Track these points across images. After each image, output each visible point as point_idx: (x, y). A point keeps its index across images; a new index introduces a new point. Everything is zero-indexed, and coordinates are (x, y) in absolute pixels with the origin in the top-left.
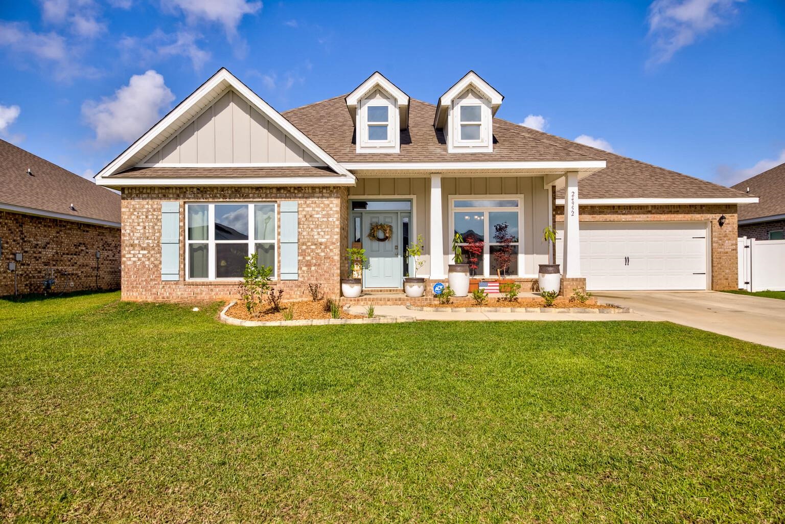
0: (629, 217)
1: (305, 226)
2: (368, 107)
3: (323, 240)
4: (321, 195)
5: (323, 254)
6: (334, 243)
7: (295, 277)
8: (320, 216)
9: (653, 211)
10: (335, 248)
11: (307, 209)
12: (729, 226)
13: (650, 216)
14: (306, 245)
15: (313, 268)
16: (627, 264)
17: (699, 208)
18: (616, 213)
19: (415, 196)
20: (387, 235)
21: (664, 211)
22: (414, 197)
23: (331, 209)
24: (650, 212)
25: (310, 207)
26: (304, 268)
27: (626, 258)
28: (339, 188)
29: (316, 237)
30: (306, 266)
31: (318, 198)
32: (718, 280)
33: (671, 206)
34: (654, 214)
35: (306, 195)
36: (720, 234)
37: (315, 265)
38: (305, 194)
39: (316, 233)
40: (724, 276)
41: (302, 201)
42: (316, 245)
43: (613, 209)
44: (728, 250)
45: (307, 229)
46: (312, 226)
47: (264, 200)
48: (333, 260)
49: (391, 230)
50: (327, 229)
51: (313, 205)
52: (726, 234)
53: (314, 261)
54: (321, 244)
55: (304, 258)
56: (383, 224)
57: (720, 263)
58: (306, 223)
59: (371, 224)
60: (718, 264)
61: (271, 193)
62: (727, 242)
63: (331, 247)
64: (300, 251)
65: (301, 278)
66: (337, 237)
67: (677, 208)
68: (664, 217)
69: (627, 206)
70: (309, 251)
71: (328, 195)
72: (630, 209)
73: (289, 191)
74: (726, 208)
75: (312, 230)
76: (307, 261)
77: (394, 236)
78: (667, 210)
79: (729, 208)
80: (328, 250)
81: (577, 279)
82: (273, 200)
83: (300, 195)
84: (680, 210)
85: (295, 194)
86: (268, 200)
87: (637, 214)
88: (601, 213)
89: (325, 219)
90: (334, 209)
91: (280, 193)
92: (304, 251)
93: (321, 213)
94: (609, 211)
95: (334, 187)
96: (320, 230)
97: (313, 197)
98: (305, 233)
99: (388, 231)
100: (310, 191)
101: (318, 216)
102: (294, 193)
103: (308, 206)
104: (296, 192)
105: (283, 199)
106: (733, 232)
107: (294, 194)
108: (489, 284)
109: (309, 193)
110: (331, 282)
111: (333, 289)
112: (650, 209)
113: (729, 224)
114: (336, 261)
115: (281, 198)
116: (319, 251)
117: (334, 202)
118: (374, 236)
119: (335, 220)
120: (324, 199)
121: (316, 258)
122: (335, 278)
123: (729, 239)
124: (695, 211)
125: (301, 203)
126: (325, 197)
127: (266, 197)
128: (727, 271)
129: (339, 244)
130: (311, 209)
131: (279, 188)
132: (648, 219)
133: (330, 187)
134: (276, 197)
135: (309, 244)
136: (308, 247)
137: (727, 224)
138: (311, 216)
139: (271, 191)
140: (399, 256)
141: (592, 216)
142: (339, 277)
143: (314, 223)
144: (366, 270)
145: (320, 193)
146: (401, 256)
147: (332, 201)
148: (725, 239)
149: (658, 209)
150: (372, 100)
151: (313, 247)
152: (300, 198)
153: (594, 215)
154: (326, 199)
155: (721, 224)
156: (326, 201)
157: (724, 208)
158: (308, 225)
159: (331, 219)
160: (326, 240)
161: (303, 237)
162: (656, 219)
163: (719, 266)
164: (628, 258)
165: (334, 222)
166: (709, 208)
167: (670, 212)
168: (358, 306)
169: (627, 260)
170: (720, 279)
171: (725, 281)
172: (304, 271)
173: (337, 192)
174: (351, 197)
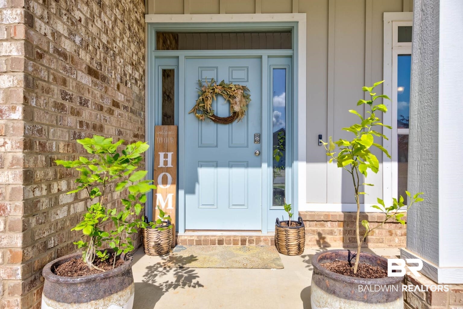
19: (305, 15)
20: (237, 108)
22: (301, 18)
49: (246, 97)
56: (226, 82)
59: (200, 84)
77: (253, 111)
99: (237, 100)
118: (206, 112)
129: (18, 114)
140: (265, 165)
142: (19, 268)
144: (188, 197)
146: (269, 166)
174: (152, 18)
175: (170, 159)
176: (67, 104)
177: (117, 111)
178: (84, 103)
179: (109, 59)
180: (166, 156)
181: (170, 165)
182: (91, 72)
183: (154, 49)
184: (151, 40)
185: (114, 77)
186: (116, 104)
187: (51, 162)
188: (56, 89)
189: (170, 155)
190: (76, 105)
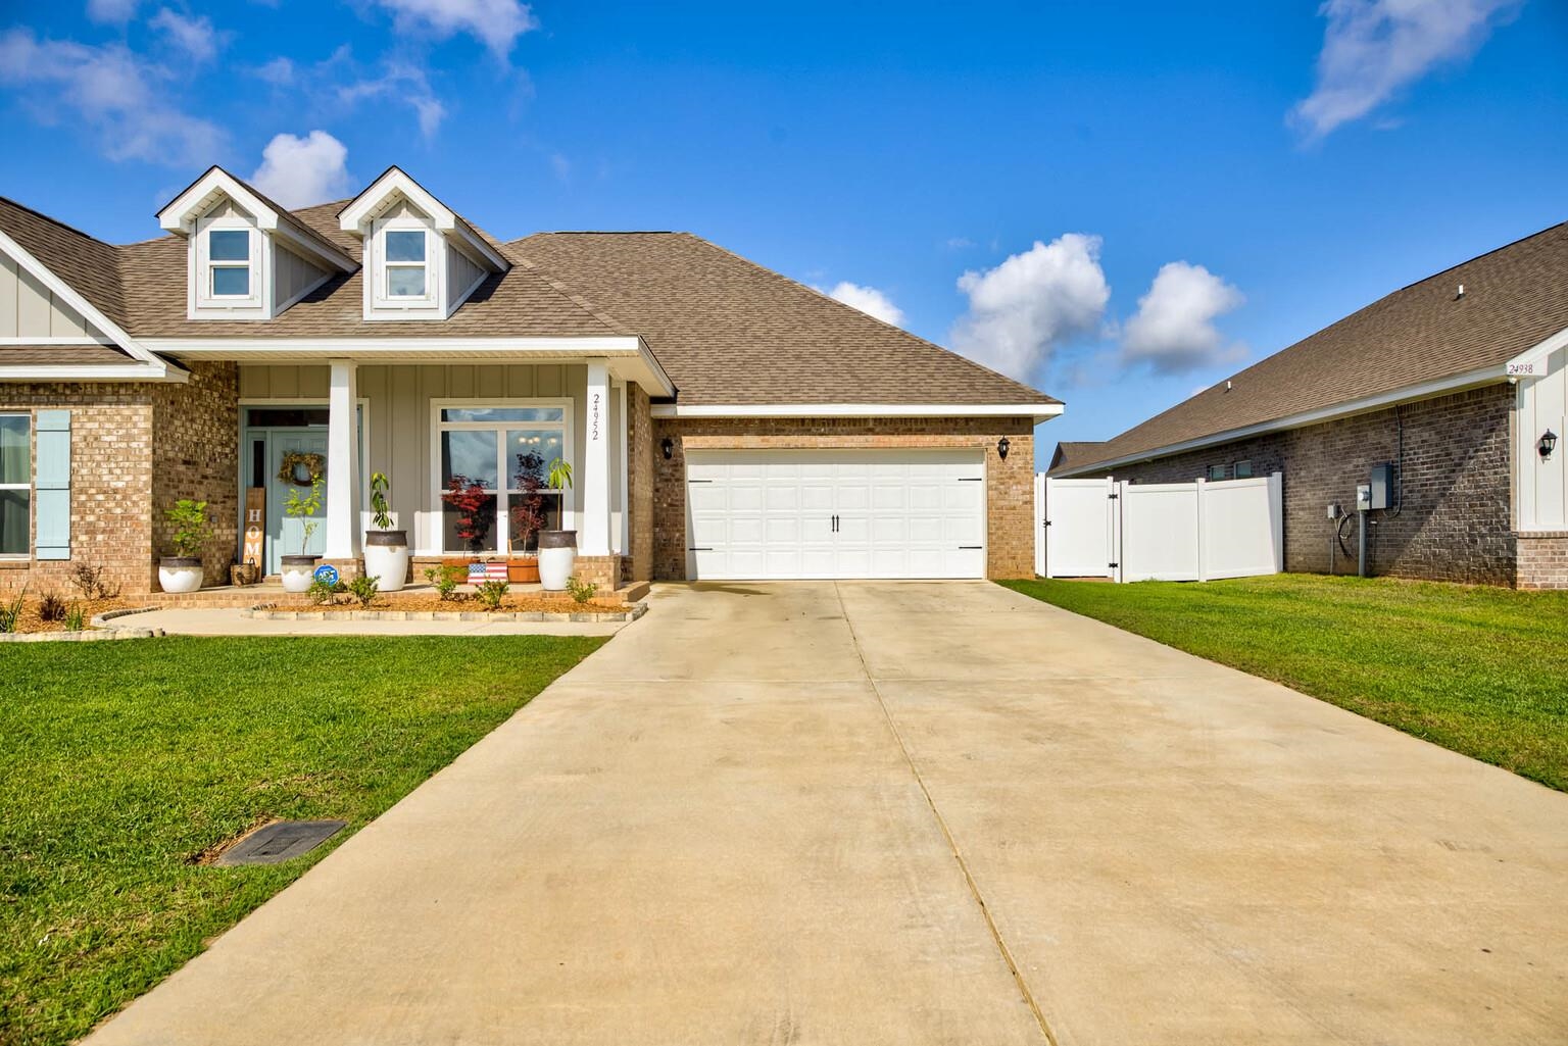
0: (831, 441)
1: (85, 458)
2: (211, 232)
3: (120, 484)
4: (115, 398)
5: (118, 511)
6: (140, 491)
7: (65, 553)
8: (115, 439)
9: (877, 430)
10: (141, 500)
11: (89, 425)
12: (1019, 457)
13: (870, 438)
14: (86, 493)
15: (100, 537)
16: (836, 528)
17: (962, 423)
18: (808, 432)
20: (312, 474)
21: (897, 430)
22: (365, 402)
23: (135, 425)
24: (871, 431)
25: (95, 421)
26: (83, 538)
27: (833, 518)
28: (150, 386)
29: (105, 478)
30: (87, 533)
31: (110, 404)
32: (996, 560)
33: (911, 419)
34: (878, 434)
35: (86, 399)
36: (1001, 473)
37: (104, 532)
38: (85, 397)
39: (106, 472)
40: (1008, 553)
41: (78, 411)
42: (105, 493)
43: (803, 425)
44: (1015, 503)
45: (89, 464)
46: (99, 458)
47: (6, 407)
48: (138, 523)
49: (320, 465)
50: (127, 464)
51: (101, 418)
52: (1012, 473)
53: (102, 524)
54: (116, 491)
55: (82, 518)
56: (306, 452)
57: (1002, 528)
58: (86, 451)
59: (286, 453)
60: (997, 529)
61: (20, 395)
62: (1014, 487)
63: (135, 498)
64: (75, 505)
65: (76, 555)
66: (146, 478)
67: (921, 423)
68: (896, 440)
69: (828, 420)
70: (93, 504)
71: (129, 398)
72: (834, 424)
73: (55, 390)
74: (1014, 423)
75: (99, 465)
76: (90, 523)
78: (902, 427)
79: (1018, 423)
80: (129, 503)
81: (597, 558)
82: (24, 407)
83: (76, 399)
84: (928, 428)
85: (66, 396)
86: (14, 407)
87: (848, 435)
88: (779, 432)
89: (124, 445)
90: (142, 425)
91: (37, 395)
92: (83, 504)
93: (115, 433)
94: (794, 428)
95: (142, 384)
96: (113, 465)
97: (101, 402)
98: (84, 471)
99: (312, 467)
100: (95, 391)
101: (108, 439)
102: (64, 394)
103: (91, 419)
104: (68, 392)
105: (42, 407)
106: (1025, 468)
107: (63, 397)
108: (487, 568)
109: (92, 395)
110: (135, 563)
111: (139, 577)
112: (871, 425)
113: (1017, 453)
114: (145, 523)
115: (39, 404)
116: (112, 504)
117: (141, 412)
119: (143, 445)
120: (122, 407)
121: (106, 518)
122: (143, 557)
123: (1019, 483)
124: (954, 430)
125: (77, 414)
126: (124, 403)
127: (11, 403)
128: (1014, 543)
129: (150, 491)
130: (96, 425)
131: (36, 386)
132: (867, 445)
133: (133, 384)
134: (29, 403)
135: (93, 491)
136: (91, 498)
137: (1015, 454)
138: (96, 439)
139: (20, 391)
141: (762, 437)
142: (150, 555)
143: (102, 452)
145: (113, 395)
147: (136, 410)
148: (1011, 482)
149: (885, 424)
150: (218, 219)
151: (101, 497)
152: (75, 404)
153: (766, 437)
154: (126, 407)
155: (1003, 455)
156: (126, 410)
157: (1010, 425)
158: (91, 455)
159: (134, 445)
160: (124, 483)
161: (80, 478)
162: (882, 445)
163: (1000, 532)
164: (838, 518)
165: (141, 450)
166: (982, 424)
167: (909, 432)
168: (177, 609)
169: (835, 519)
170: (1001, 558)
171: (1010, 561)
172: (82, 543)
173: (146, 394)
174: (243, 401)
175: (258, 515)
176: (171, 484)
177: (205, 482)
178: (180, 481)
179: (199, 450)
180: (255, 513)
181: (258, 520)
182: (186, 462)
183: (246, 424)
184: (243, 418)
185: (203, 459)
186: (205, 477)
187: (163, 511)
188: (165, 478)
189: (259, 511)
190: (176, 483)
